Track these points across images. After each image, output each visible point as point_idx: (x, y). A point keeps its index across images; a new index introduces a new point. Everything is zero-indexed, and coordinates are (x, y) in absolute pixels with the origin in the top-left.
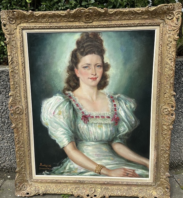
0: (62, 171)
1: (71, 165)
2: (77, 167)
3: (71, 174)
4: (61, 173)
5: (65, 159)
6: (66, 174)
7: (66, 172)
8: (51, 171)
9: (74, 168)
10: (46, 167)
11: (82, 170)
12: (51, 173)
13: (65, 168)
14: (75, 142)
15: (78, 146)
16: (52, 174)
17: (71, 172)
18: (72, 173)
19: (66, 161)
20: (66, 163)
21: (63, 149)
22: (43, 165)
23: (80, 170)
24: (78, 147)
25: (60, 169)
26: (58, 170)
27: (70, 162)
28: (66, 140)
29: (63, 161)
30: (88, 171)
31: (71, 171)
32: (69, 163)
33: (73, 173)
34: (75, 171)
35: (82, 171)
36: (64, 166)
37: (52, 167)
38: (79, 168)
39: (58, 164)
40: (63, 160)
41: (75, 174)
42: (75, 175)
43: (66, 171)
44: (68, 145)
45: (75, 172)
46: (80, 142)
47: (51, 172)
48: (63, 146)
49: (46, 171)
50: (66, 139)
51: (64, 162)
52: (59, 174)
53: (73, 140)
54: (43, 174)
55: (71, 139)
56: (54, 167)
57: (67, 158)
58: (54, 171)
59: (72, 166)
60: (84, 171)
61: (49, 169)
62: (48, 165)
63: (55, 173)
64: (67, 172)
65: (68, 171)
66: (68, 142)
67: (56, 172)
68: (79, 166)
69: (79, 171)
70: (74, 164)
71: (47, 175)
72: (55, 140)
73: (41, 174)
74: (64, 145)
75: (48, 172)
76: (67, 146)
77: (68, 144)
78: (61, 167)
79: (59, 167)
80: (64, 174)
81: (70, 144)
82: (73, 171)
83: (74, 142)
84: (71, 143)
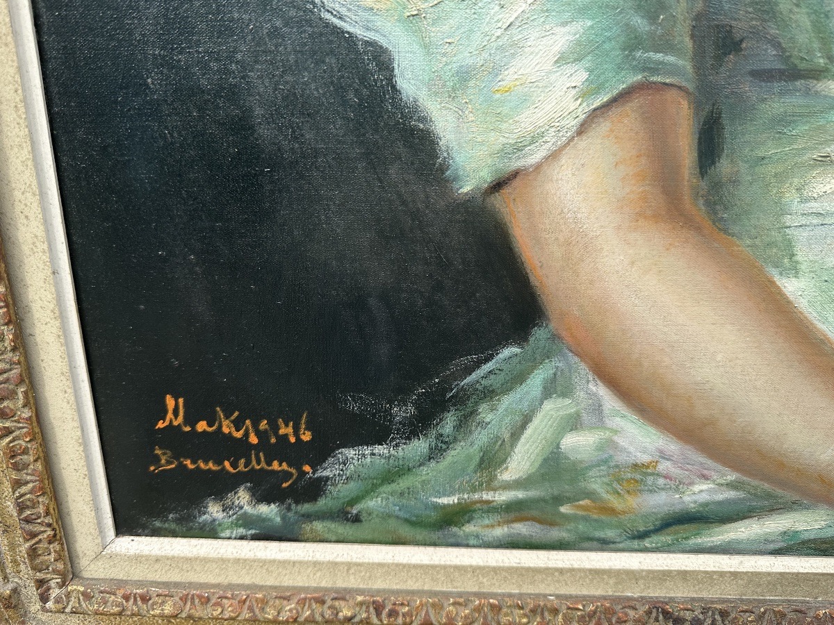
0: (445, 501)
1: (574, 423)
2: (645, 458)
3: (556, 534)
4: (434, 515)
5: (507, 352)
6: (499, 532)
7: (490, 509)
8: (314, 489)
9: (605, 462)
10: (239, 449)
11: (701, 493)
12: (309, 517)
13: (491, 461)
14: (697, 106)
15: (724, 167)
16: (318, 526)
17: (564, 509)
18: (566, 518)
19: (519, 378)
20: (507, 401)
21: (497, 201)
22: (202, 426)
23: (679, 485)
24: (716, 186)
25: (428, 471)
26: (403, 483)
27: (564, 395)
28: (562, 60)
29: (469, 370)
30: (769, 496)
31: (558, 500)
32: (548, 405)
33: (585, 519)
34: (616, 503)
35: (704, 497)
36: (481, 437)
37: (321, 451)
38: (664, 466)
39: (402, 412)
40: (478, 364)
41: (610, 534)
42: (604, 545)
43: (502, 497)
44: (582, 143)
45: (612, 511)
46: (776, 106)
47: (306, 507)
48: (504, 153)
49: (242, 497)
50: (563, 37)
51: (489, 394)
52: (405, 531)
53: (673, 70)
54: (210, 532)
55: (633, 43)
56: (350, 453)
57: (539, 335)
58: (339, 492)
59: (579, 443)
60: (720, 503)
61: (287, 475)
62: (275, 428)
63: (357, 519)
64: (514, 511)
65: (520, 494)
66: (584, 95)
67: (373, 504)
68: (673, 446)
69: (660, 502)
70: (617, 422)
71: (255, 538)
72: (381, 59)
73: (179, 521)
74: (518, 148)
75: (269, 511)
76: (554, 156)
77: (582, 130)
78: (435, 453)
79: (420, 446)
80: (469, 528)
81: (603, 127)
82: (590, 495)
83: (672, 94)
84: (628, 119)
